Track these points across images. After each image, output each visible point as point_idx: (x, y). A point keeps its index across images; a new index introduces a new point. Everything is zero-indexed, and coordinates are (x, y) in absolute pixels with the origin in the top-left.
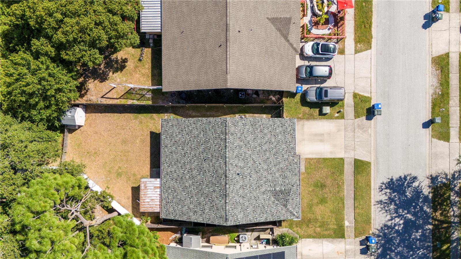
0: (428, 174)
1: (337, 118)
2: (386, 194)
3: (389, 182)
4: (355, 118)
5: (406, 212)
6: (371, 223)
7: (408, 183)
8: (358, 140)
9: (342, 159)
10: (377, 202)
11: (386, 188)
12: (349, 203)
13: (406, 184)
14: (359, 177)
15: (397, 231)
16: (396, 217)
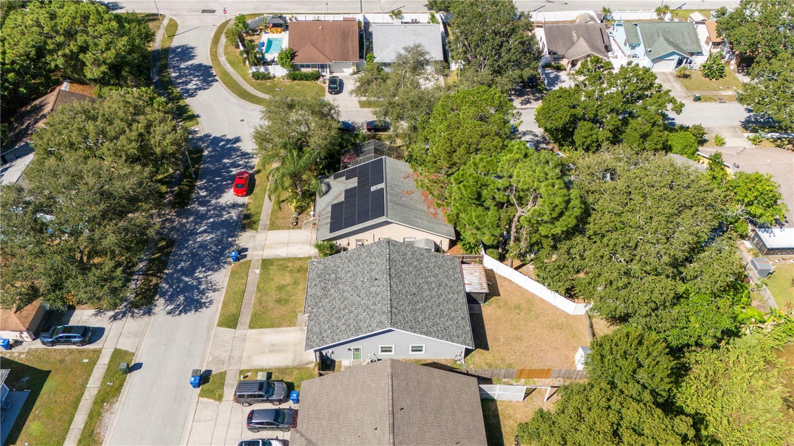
0: (153, 317)
1: (248, 371)
2: (207, 298)
3: (200, 308)
4: (226, 371)
5: (189, 283)
6: (231, 272)
7: (178, 308)
8: (227, 348)
9: (251, 327)
10: (218, 291)
11: (205, 303)
12: (251, 288)
13: (181, 307)
14: (234, 311)
15: (203, 266)
16: (202, 278)
